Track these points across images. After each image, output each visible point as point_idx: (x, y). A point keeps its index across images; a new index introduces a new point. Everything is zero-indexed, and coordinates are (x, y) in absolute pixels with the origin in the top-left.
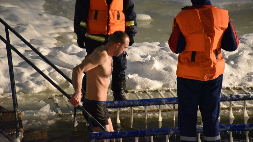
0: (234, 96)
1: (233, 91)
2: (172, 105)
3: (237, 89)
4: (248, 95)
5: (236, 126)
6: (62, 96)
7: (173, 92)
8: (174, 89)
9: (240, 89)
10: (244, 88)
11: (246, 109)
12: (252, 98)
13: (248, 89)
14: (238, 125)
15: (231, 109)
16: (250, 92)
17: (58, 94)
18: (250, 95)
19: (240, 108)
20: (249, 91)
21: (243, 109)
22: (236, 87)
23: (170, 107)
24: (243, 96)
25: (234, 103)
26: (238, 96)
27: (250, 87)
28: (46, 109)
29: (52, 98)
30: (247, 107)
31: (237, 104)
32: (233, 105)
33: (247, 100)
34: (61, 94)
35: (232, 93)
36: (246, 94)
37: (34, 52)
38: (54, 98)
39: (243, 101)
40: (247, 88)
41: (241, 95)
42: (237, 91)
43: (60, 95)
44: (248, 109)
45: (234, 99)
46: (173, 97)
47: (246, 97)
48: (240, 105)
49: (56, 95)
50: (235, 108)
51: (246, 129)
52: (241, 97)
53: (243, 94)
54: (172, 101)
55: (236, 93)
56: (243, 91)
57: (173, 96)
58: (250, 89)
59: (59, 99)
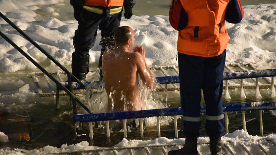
0: (230, 74)
1: (229, 68)
2: (164, 85)
3: (233, 66)
4: (246, 72)
5: (232, 106)
6: (43, 75)
7: (164, 71)
8: (166, 67)
9: (236, 66)
10: (241, 65)
11: (243, 88)
12: (250, 76)
13: (245, 66)
14: (234, 105)
15: (227, 88)
16: (247, 70)
17: (38, 73)
18: (247, 73)
19: (236, 87)
20: (246, 68)
21: (240, 88)
22: (232, 64)
23: (161, 87)
24: (240, 75)
25: (230, 81)
26: (234, 74)
27: (247, 64)
28: (25, 89)
29: (31, 77)
30: (244, 85)
31: (233, 82)
32: (229, 84)
33: (244, 78)
34: (42, 72)
35: (227, 71)
36: (244, 72)
37: (11, 26)
38: (34, 77)
39: (240, 80)
40: (244, 64)
41: (238, 73)
42: (233, 69)
43: (40, 74)
44: (246, 87)
45: (230, 77)
46: (165, 76)
47: (243, 75)
48: (237, 83)
49: (36, 74)
50: (231, 87)
51: (242, 109)
52: (238, 76)
53: (240, 72)
54: (164, 81)
55: (233, 71)
56: (240, 69)
57: (165, 74)
58: (247, 66)
59: (39, 78)
